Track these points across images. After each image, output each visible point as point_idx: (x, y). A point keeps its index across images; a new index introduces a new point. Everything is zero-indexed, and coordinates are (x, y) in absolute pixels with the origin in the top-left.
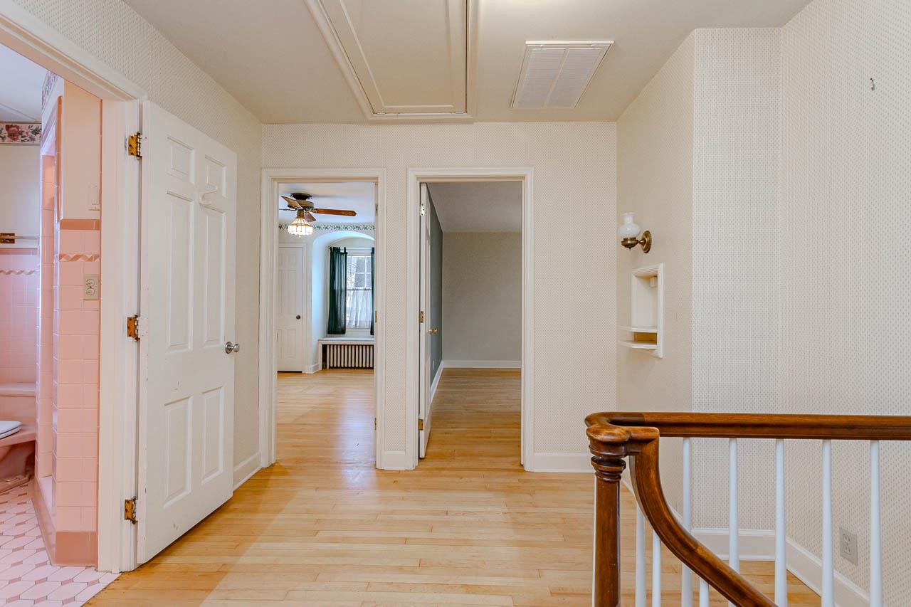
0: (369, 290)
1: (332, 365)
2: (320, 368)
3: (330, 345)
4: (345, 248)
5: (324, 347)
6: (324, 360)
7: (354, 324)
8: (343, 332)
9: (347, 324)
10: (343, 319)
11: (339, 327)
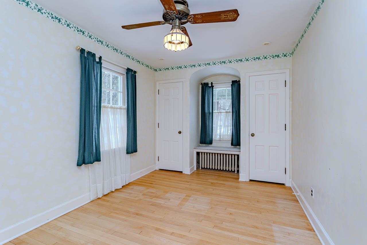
0: (229, 112)
1: (203, 167)
2: (195, 169)
3: (202, 153)
4: (212, 83)
5: (198, 153)
6: (198, 162)
7: (218, 137)
8: (211, 143)
9: (213, 137)
10: (211, 134)
11: (208, 139)
